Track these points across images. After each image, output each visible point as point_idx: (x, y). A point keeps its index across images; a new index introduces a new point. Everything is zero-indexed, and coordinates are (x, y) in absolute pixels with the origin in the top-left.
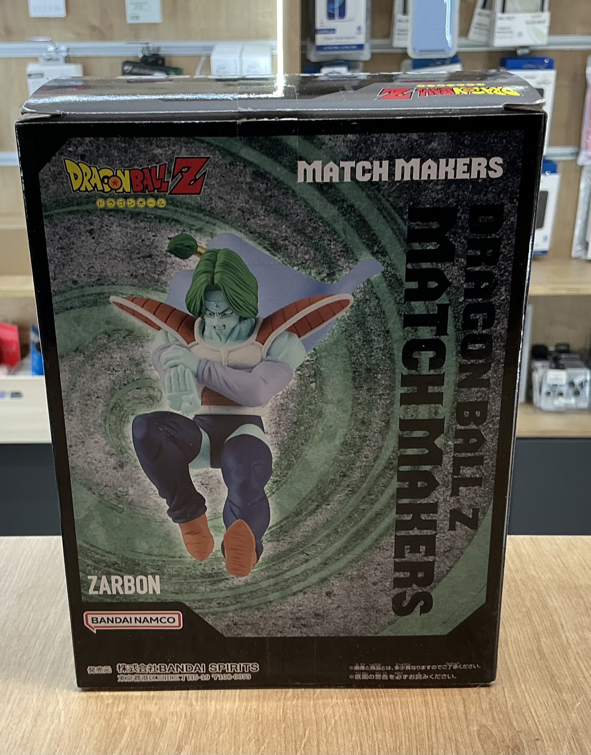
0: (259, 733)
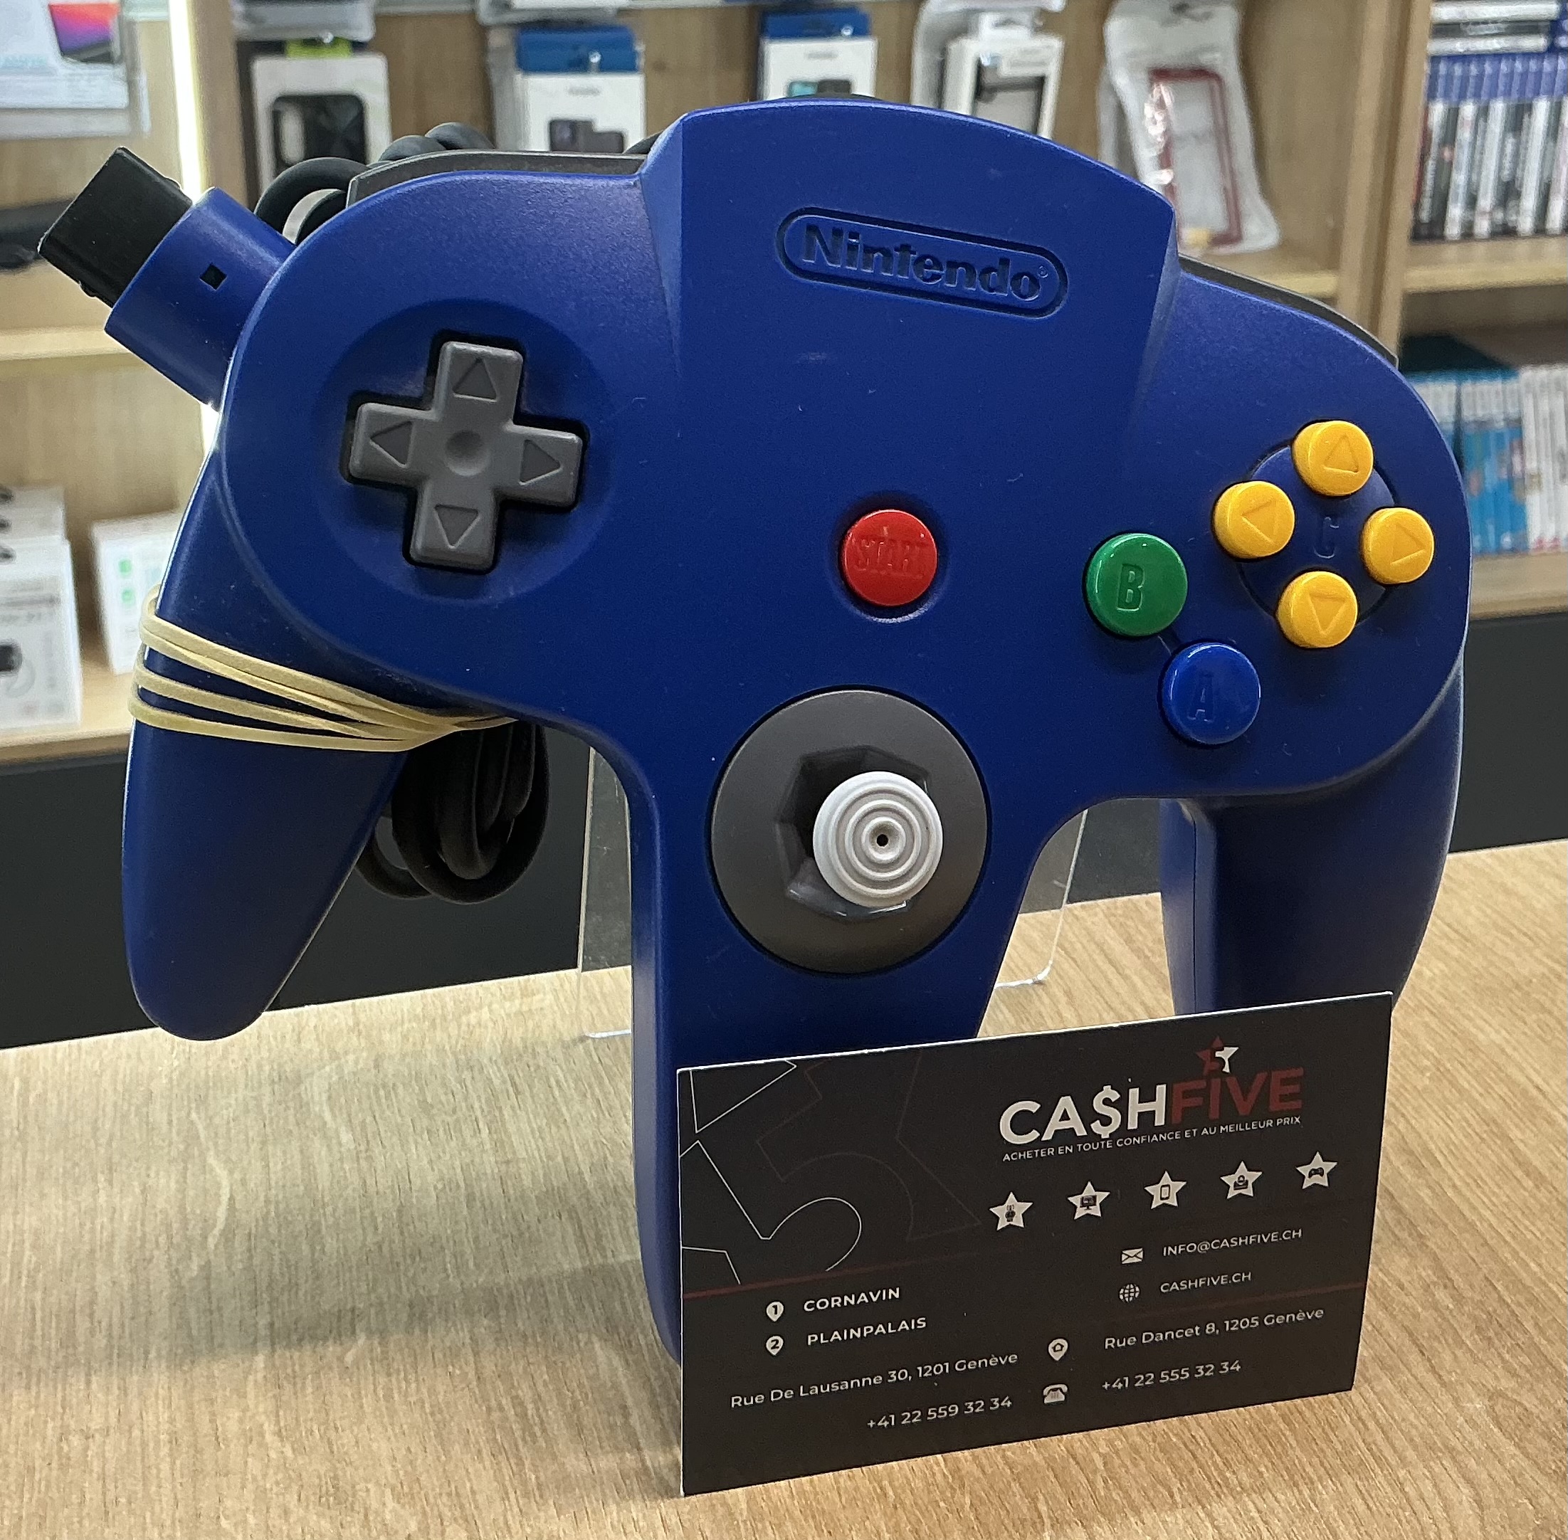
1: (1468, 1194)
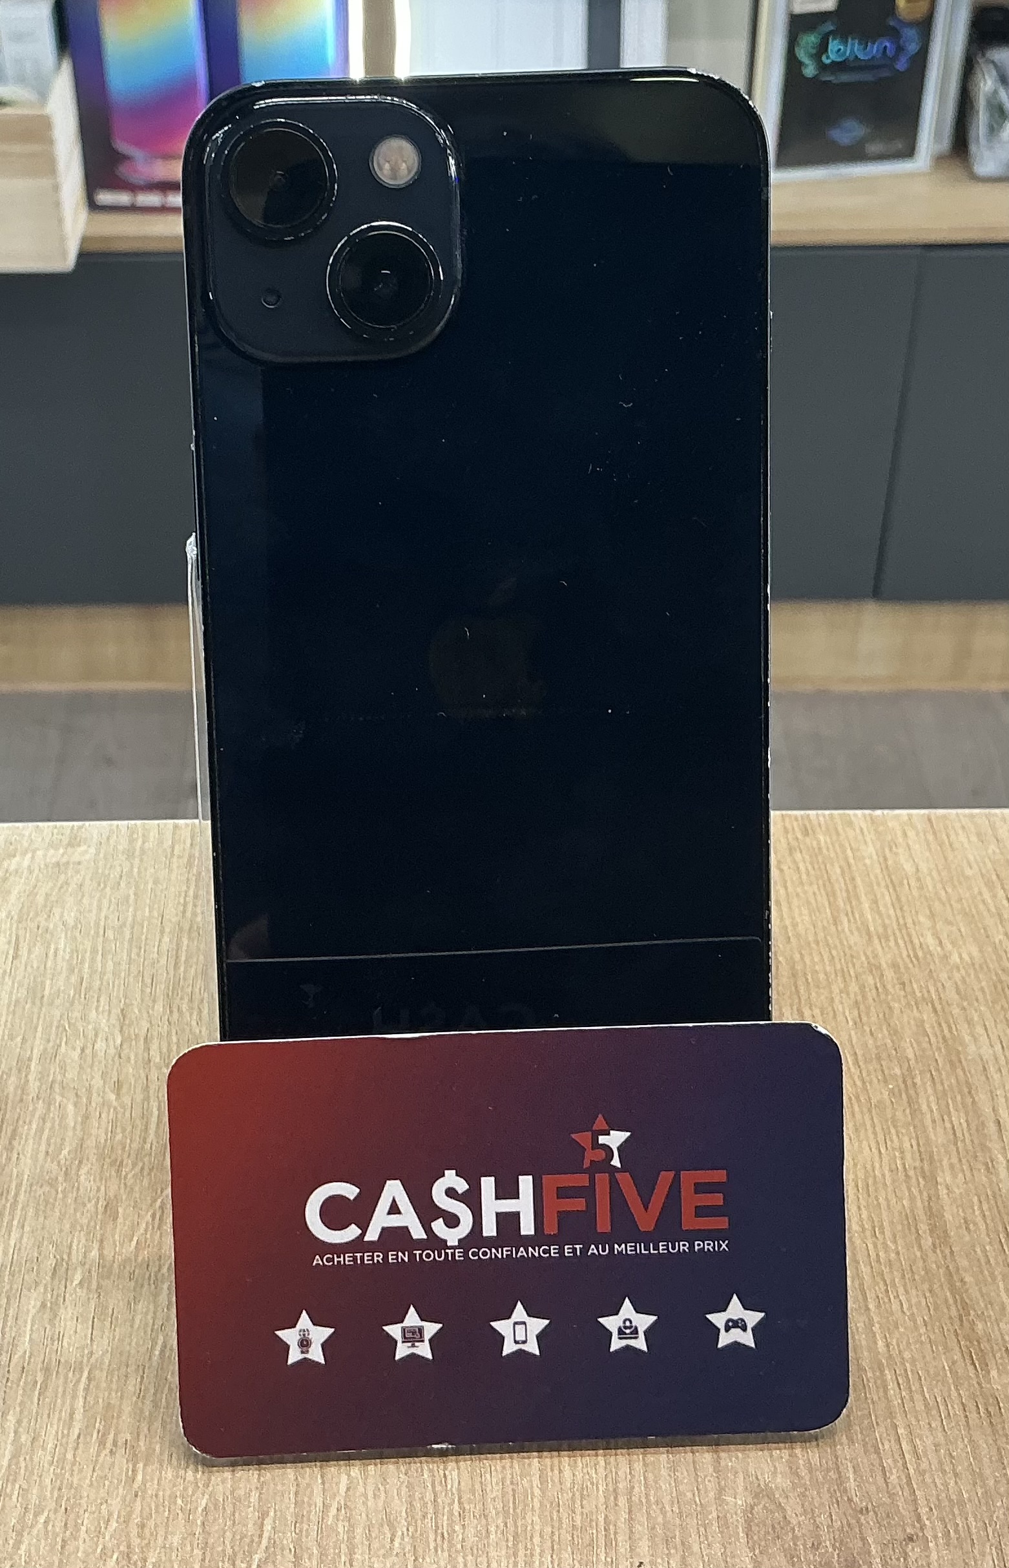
0: (134, 1531)
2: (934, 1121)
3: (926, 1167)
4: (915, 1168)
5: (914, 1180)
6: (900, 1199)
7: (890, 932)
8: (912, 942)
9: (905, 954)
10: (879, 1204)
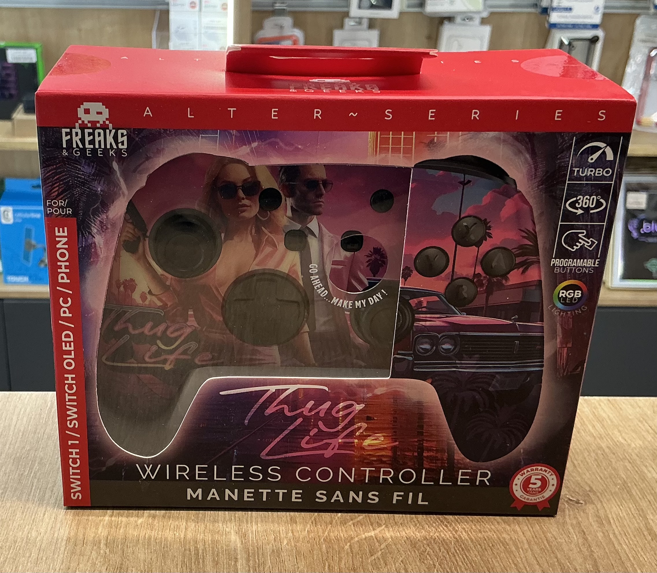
1: (619, 538)
2: (640, 498)
3: (641, 513)
4: (637, 514)
5: (637, 517)
6: (633, 524)
7: (603, 436)
8: (613, 440)
9: (612, 444)
10: (625, 526)
